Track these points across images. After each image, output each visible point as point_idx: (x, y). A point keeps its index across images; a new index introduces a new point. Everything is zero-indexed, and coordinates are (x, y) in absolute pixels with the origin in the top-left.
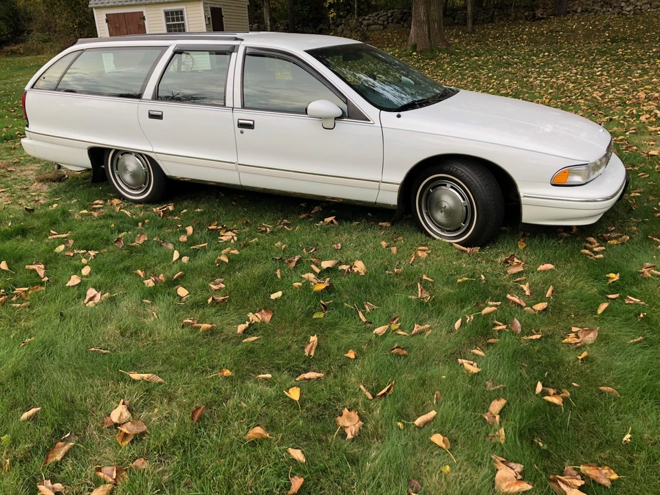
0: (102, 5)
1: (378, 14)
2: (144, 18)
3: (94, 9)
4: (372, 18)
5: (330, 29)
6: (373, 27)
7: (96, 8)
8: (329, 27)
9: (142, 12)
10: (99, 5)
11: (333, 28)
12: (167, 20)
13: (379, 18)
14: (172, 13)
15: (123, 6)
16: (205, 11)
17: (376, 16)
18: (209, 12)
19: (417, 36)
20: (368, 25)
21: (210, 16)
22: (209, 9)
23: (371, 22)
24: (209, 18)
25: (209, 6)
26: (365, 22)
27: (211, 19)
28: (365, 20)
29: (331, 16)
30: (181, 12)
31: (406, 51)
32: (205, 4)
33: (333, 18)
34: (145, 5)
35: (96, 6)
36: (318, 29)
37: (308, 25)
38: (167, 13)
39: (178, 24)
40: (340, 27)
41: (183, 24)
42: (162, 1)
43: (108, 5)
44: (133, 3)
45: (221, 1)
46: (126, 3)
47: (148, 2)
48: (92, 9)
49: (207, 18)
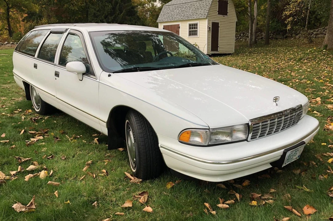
0: (162, 21)
1: (325, 28)
2: (179, 28)
3: (159, 23)
4: (320, 30)
5: (292, 36)
6: (319, 36)
7: (160, 23)
9: (179, 24)
10: (161, 21)
12: (190, 28)
13: (324, 30)
14: (193, 25)
15: (171, 22)
16: (208, 24)
17: (323, 29)
18: (211, 25)
19: (329, 39)
20: (316, 35)
21: (211, 27)
22: (211, 23)
23: (319, 32)
24: (210, 28)
25: (211, 21)
26: (314, 33)
27: (211, 28)
28: (315, 31)
29: (289, 28)
30: (197, 24)
31: (320, 49)
32: (209, 20)
33: (289, 29)
34: (181, 21)
35: (160, 21)
36: (285, 36)
37: (280, 34)
38: (190, 25)
39: (195, 30)
41: (197, 30)
42: (188, 19)
43: (165, 21)
44: (176, 20)
45: (219, 19)
46: (172, 20)
47: (182, 19)
48: (158, 23)
49: (208, 28)
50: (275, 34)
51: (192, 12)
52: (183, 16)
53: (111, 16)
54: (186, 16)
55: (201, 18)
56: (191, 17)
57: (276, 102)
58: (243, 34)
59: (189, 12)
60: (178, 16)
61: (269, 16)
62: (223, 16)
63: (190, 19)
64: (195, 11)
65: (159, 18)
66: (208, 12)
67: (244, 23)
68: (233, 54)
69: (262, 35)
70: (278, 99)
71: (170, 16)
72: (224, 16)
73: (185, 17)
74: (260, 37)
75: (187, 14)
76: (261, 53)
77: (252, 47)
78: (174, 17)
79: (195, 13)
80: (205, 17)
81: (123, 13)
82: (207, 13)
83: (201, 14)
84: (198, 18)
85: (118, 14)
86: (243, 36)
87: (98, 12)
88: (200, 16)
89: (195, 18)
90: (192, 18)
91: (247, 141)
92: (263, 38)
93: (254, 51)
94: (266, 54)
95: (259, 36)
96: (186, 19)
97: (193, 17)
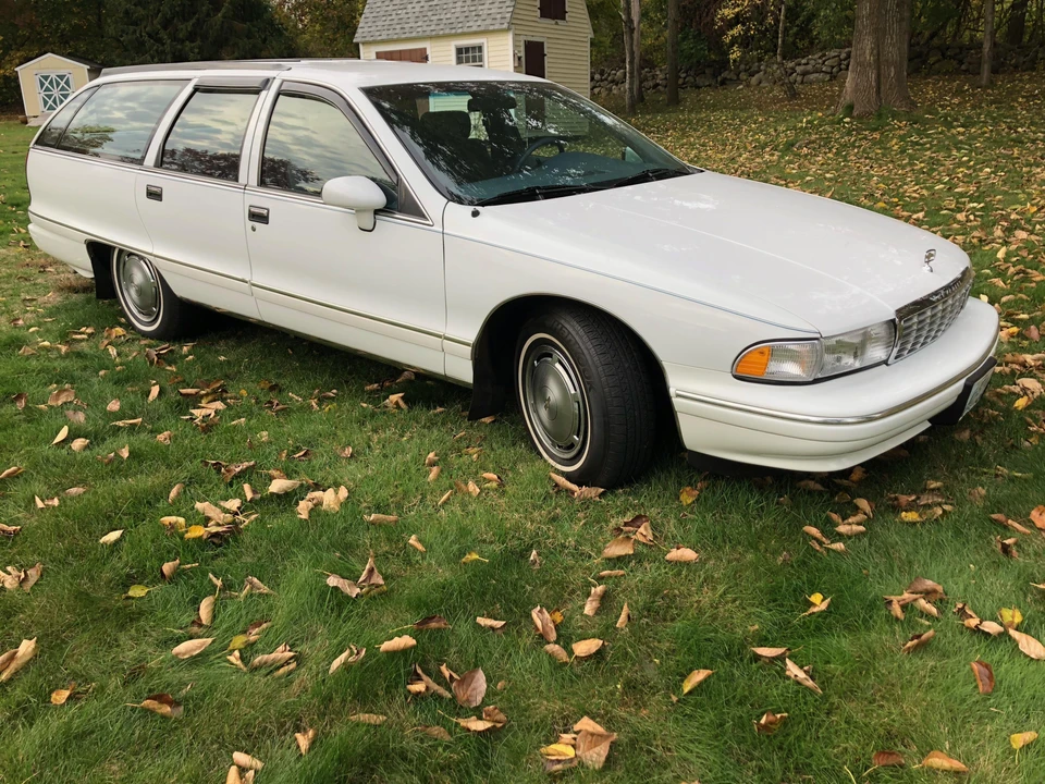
0: (372, 39)
1: (824, 55)
2: (427, 58)
3: (361, 46)
4: (812, 62)
5: (738, 79)
6: (812, 77)
7: (363, 43)
8: (738, 75)
9: (425, 49)
10: (367, 39)
11: (745, 77)
12: (459, 60)
13: (824, 62)
14: (467, 50)
15: (399, 40)
16: (515, 46)
17: (820, 58)
18: (523, 49)
19: (856, 90)
20: (804, 74)
21: (522, 54)
22: (522, 44)
23: (809, 67)
24: (520, 58)
25: (523, 39)
26: (799, 69)
27: (523, 59)
28: (800, 65)
29: (734, 56)
30: (480, 48)
31: (833, 115)
32: (515, 35)
33: (735, 61)
34: (430, 38)
35: (363, 40)
36: (719, 79)
37: (704, 73)
38: (459, 50)
40: (756, 76)
41: (481, 66)
42: (453, 31)
43: (379, 38)
44: (414, 34)
45: (544, 30)
46: (403, 36)
47: (434, 33)
48: (357, 45)
49: (517, 59)
50: (692, 73)
51: (465, 9)
52: (435, 22)
53: (185, 20)
54: (444, 21)
55: (491, 28)
56: (460, 25)
57: (928, 262)
58: (602, 74)
59: (453, 11)
60: (419, 24)
61: (675, 22)
62: (553, 22)
63: (460, 31)
64: (473, 8)
65: (359, 30)
66: (511, 9)
67: (601, 42)
69: (654, 77)
70: (932, 255)
71: (395, 22)
72: (557, 23)
73: (442, 26)
74: (651, 84)
75: (448, 16)
76: (667, 130)
77: (635, 114)
78: (406, 26)
79: (474, 13)
80: (505, 26)
81: (224, 10)
82: (509, 15)
83: (492, 16)
84: (482, 28)
85: (208, 15)
86: (602, 80)
87: (139, 8)
88: (488, 22)
89: (474, 29)
90: (465, 30)
91: (887, 365)
92: (658, 85)
93: (646, 124)
94: (684, 134)
95: (646, 79)
96: (447, 31)
97: (468, 24)
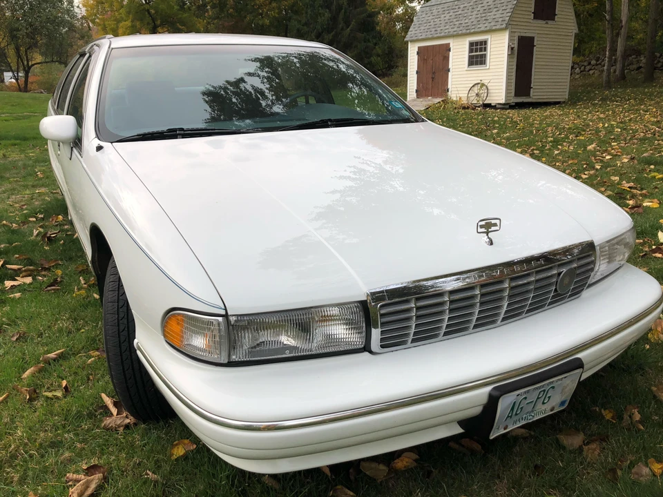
0: (416, 38)
2: (450, 50)
3: (409, 43)
7: (411, 41)
9: (449, 44)
10: (413, 38)
12: (471, 51)
14: (477, 43)
15: (433, 39)
16: (510, 40)
18: (516, 41)
21: (516, 46)
22: (516, 38)
24: (512, 49)
25: (517, 35)
27: (516, 49)
30: (485, 42)
32: (511, 33)
34: (453, 36)
35: (411, 39)
38: (471, 44)
39: (480, 55)
41: (485, 55)
42: (468, 31)
43: (420, 38)
44: (442, 35)
45: (535, 29)
46: (436, 36)
47: (455, 33)
48: (406, 43)
49: (510, 49)
51: (478, 16)
52: (457, 26)
53: (329, 32)
54: (463, 25)
55: (494, 28)
56: (473, 27)
57: (487, 233)
58: (597, 61)
59: (470, 17)
60: (447, 27)
62: (545, 22)
63: (473, 31)
64: (484, 15)
65: (409, 33)
66: (509, 14)
67: (600, 37)
68: (564, 102)
69: (638, 62)
70: (495, 225)
71: (432, 26)
72: (547, 23)
73: (461, 28)
74: (635, 66)
75: (466, 21)
76: (629, 100)
77: (610, 88)
78: (439, 29)
79: (484, 18)
80: (504, 26)
81: (351, 26)
82: (508, 18)
83: (496, 20)
84: (488, 28)
85: (342, 29)
86: (597, 65)
87: (305, 27)
88: (493, 24)
89: (482, 29)
90: (476, 30)
91: (371, 352)
92: (641, 67)
93: (616, 96)
94: (642, 102)
95: (631, 64)
96: (464, 31)
97: (479, 26)
